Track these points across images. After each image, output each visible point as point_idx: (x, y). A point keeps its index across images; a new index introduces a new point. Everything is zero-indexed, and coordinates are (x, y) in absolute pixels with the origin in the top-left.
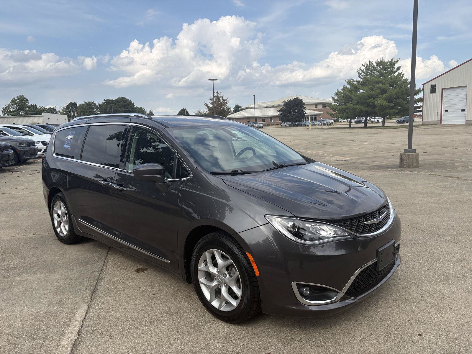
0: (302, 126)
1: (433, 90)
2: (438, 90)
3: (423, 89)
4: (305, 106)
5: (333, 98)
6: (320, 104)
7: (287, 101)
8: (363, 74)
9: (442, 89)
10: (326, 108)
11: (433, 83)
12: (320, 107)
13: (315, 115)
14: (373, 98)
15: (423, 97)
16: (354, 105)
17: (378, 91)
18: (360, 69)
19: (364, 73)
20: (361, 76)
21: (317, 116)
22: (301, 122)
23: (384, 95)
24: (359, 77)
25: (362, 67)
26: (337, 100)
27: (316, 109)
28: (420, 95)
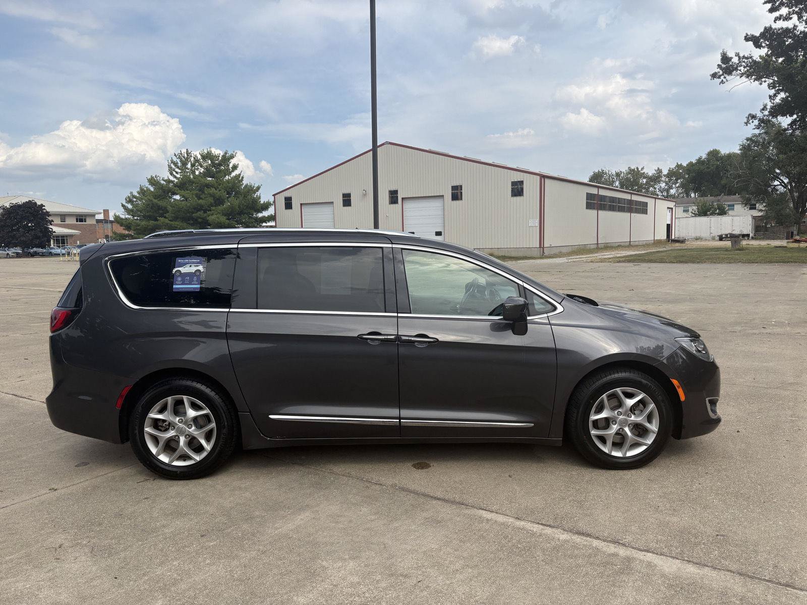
0: (44, 255)
1: (288, 204)
2: (295, 204)
3: (274, 202)
4: (50, 218)
5: (123, 206)
6: (70, 215)
7: (8, 207)
8: (177, 170)
9: (301, 204)
10: (84, 223)
11: (287, 194)
12: (71, 221)
13: (63, 236)
14: (202, 211)
15: (275, 213)
16: (170, 221)
17: (211, 200)
18: (172, 162)
19: (178, 168)
20: (174, 173)
21: (67, 236)
22: (43, 247)
23: (220, 208)
24: (171, 174)
25: (175, 159)
26: (132, 210)
27: (63, 224)
28: (270, 211)
